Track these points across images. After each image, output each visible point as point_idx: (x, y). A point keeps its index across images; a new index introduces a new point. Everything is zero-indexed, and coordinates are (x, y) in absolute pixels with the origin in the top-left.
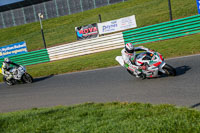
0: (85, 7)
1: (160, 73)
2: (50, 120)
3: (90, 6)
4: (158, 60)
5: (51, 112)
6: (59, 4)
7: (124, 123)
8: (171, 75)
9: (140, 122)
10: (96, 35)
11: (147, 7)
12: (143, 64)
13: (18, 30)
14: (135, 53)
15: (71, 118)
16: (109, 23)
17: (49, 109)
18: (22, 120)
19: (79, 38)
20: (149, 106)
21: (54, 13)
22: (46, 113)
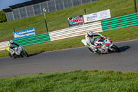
0: (75, 4)
1: (109, 50)
2: (52, 82)
3: (78, 3)
4: (108, 42)
5: (52, 76)
6: (57, 2)
7: (103, 85)
8: (116, 52)
9: (114, 84)
10: (82, 23)
11: (118, 4)
12: (98, 45)
13: (29, 20)
14: (94, 37)
15: (66, 80)
16: (91, 15)
17: (50, 74)
18: (32, 81)
19: (70, 26)
20: (120, 73)
21: (54, 8)
22: (49, 77)
